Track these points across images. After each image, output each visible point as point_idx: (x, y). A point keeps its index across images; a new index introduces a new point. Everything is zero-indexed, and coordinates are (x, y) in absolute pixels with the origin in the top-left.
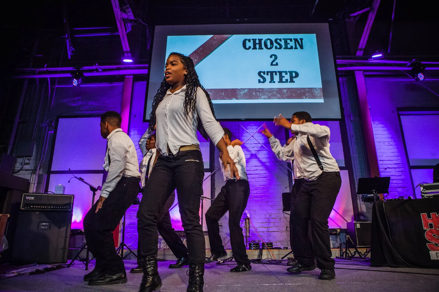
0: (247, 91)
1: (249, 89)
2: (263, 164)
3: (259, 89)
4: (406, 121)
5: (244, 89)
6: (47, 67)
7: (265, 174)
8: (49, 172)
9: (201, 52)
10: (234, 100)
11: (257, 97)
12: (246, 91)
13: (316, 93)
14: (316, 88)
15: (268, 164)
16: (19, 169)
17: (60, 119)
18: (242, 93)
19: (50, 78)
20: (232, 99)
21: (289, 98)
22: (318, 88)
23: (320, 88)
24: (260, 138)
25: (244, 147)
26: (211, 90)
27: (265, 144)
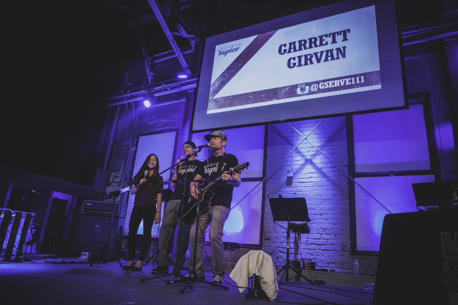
0: (289, 89)
1: (290, 86)
2: (319, 170)
5: (285, 87)
6: (130, 93)
7: (320, 182)
9: (245, 55)
10: (274, 101)
12: (287, 89)
13: (373, 78)
14: (371, 72)
15: (324, 170)
16: (111, 181)
17: (140, 137)
18: (283, 92)
20: (272, 100)
22: (375, 72)
23: (377, 71)
24: (316, 140)
25: (299, 152)
26: (252, 93)
27: (322, 147)
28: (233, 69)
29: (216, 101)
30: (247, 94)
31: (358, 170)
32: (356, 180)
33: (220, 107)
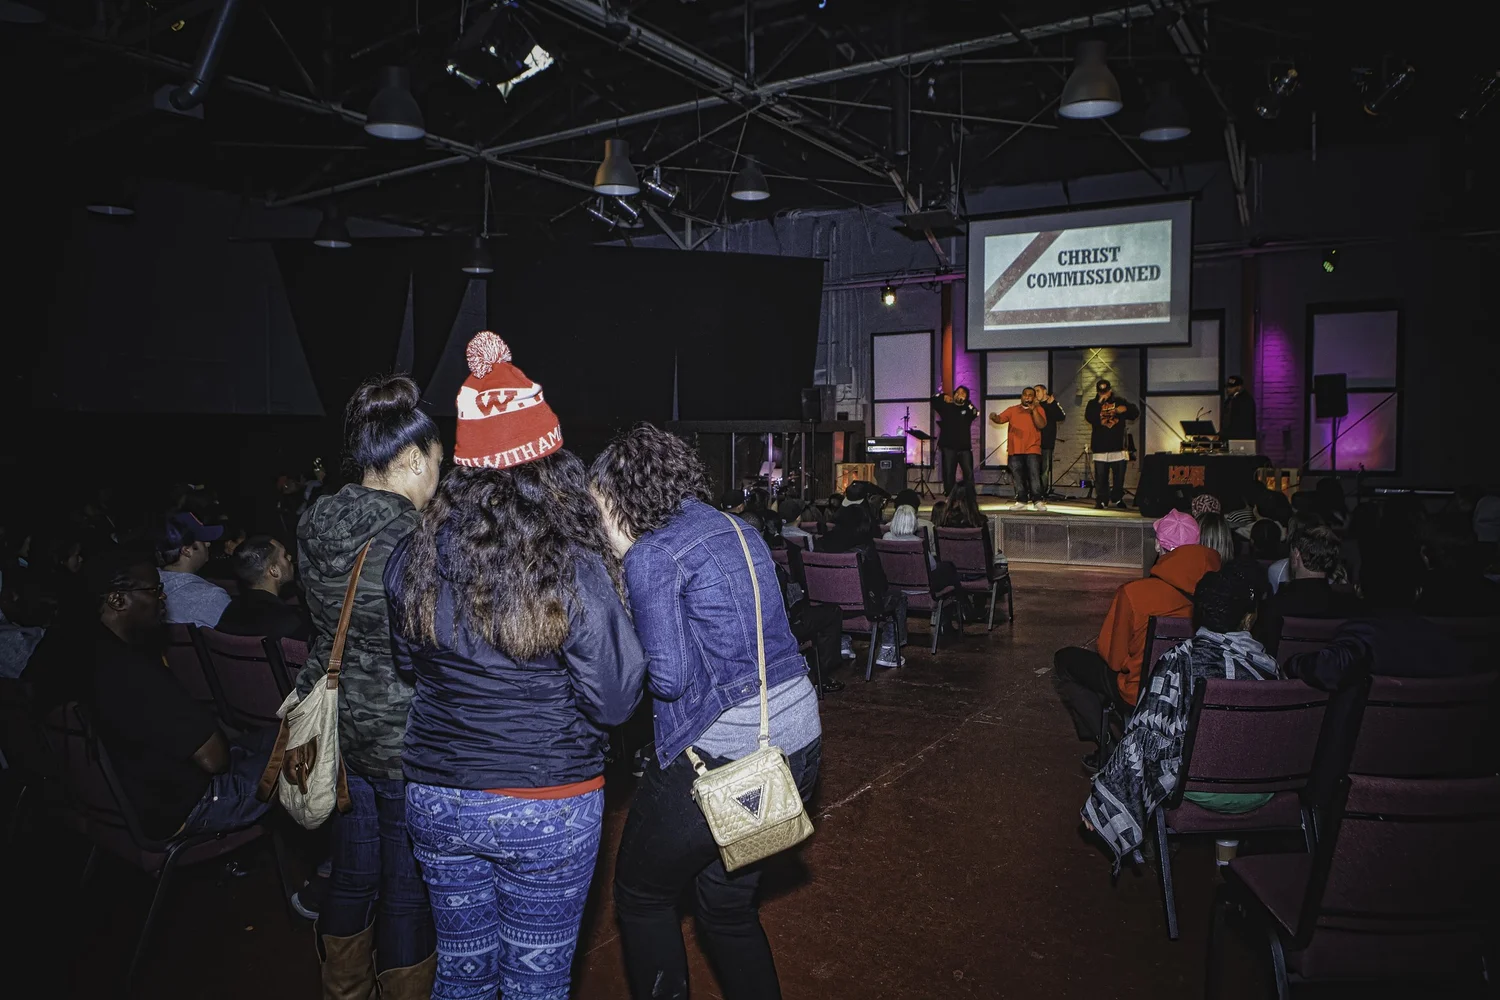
3: (1093, 307)
4: (1321, 322)
5: (1074, 308)
8: (873, 402)
9: (1025, 258)
10: (1064, 323)
11: (1090, 318)
12: (1077, 310)
13: (1162, 309)
14: (1163, 303)
17: (875, 338)
18: (1072, 313)
20: (1061, 322)
21: (1127, 317)
22: (1166, 303)
23: (1168, 302)
24: (1106, 355)
25: (1088, 368)
26: (1037, 311)
27: (1113, 364)
28: (1010, 276)
31: (1150, 389)
32: (1148, 399)
33: (999, 323)
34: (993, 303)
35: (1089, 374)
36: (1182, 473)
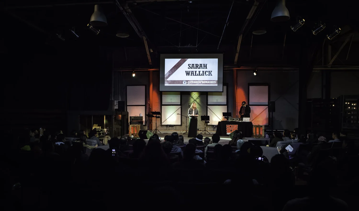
2: (198, 103)
4: (251, 88)
8: (127, 106)
9: (177, 66)
13: (215, 82)
15: (200, 103)
17: (127, 86)
19: (122, 71)
23: (217, 80)
24: (197, 94)
25: (192, 97)
27: (199, 96)
28: (173, 70)
29: (168, 81)
30: (179, 81)
31: (209, 104)
32: (208, 106)
33: (169, 84)
34: (167, 78)
35: (192, 99)
36: (230, 127)
